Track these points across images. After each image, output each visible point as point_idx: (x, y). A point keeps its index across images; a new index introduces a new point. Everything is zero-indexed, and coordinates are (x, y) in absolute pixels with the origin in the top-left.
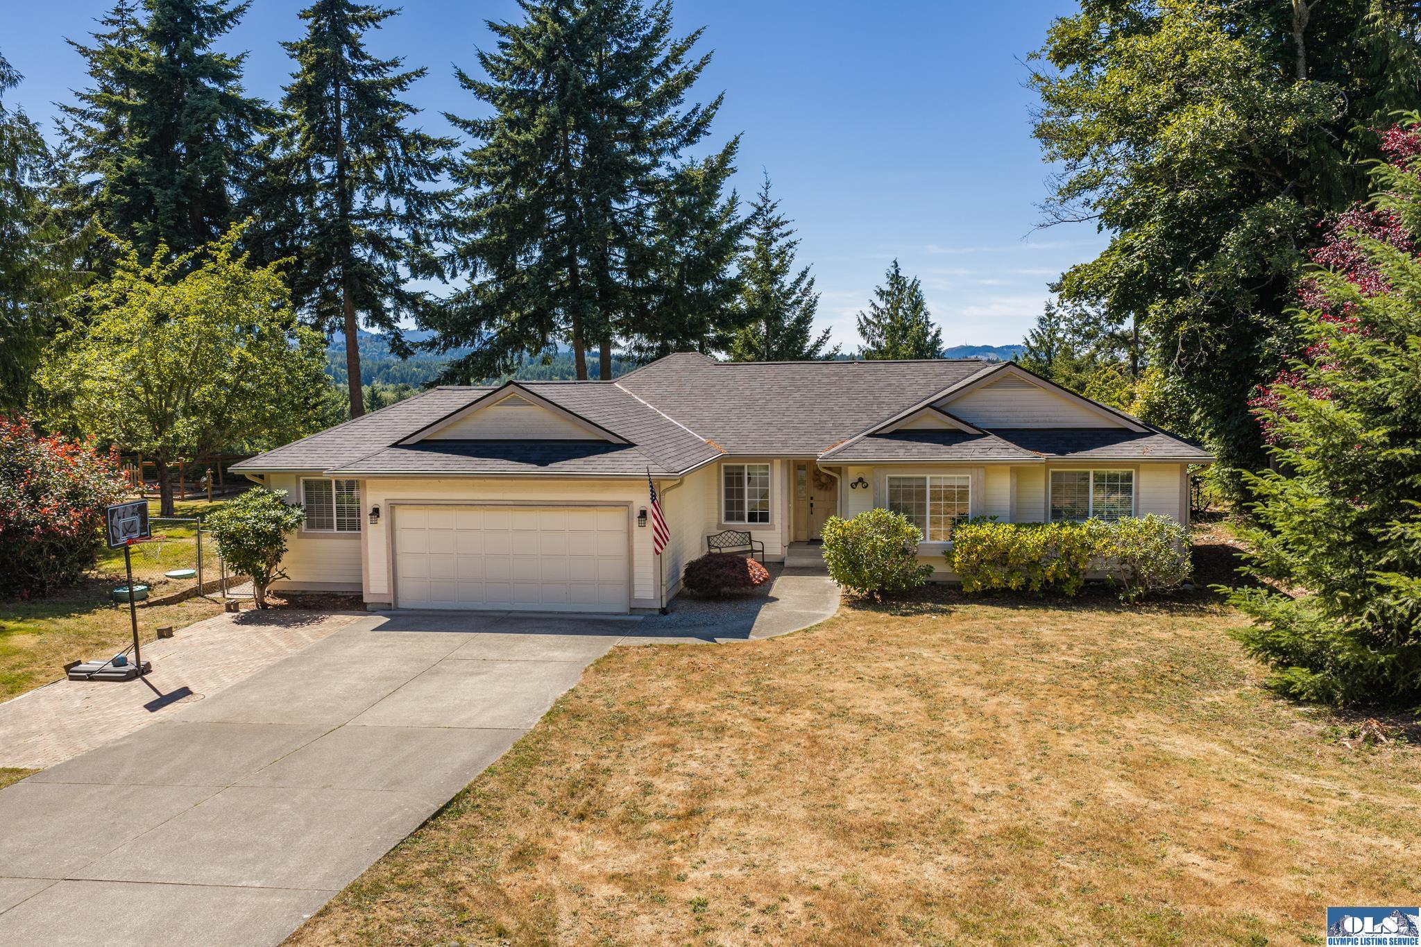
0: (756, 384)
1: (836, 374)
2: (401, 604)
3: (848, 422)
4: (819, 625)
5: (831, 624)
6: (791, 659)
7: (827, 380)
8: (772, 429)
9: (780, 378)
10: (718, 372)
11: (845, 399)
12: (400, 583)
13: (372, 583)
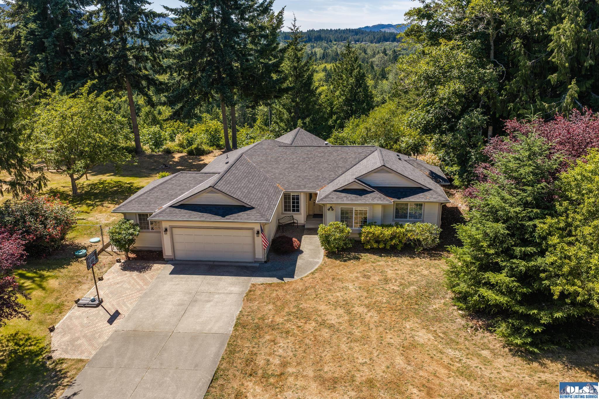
0: (294, 157)
1: (323, 152)
2: (176, 259)
3: (328, 176)
4: (317, 270)
5: (320, 269)
6: (308, 292)
7: (319, 155)
8: (300, 179)
9: (303, 153)
10: (280, 150)
11: (326, 165)
12: (176, 251)
13: (166, 252)
